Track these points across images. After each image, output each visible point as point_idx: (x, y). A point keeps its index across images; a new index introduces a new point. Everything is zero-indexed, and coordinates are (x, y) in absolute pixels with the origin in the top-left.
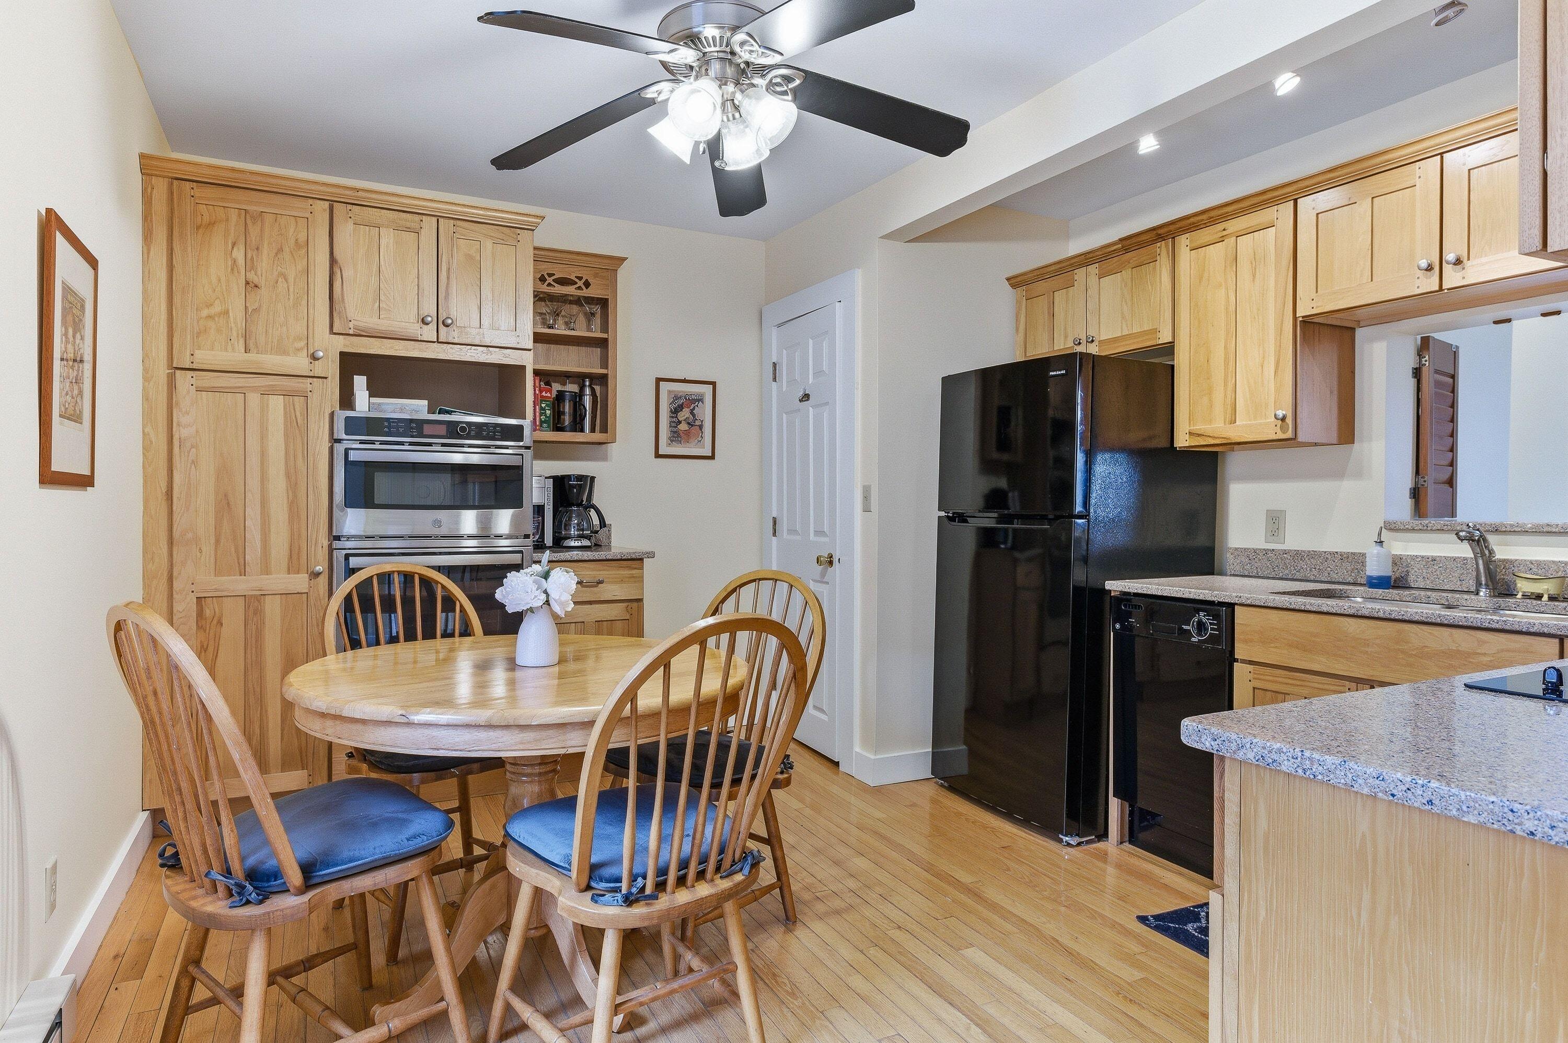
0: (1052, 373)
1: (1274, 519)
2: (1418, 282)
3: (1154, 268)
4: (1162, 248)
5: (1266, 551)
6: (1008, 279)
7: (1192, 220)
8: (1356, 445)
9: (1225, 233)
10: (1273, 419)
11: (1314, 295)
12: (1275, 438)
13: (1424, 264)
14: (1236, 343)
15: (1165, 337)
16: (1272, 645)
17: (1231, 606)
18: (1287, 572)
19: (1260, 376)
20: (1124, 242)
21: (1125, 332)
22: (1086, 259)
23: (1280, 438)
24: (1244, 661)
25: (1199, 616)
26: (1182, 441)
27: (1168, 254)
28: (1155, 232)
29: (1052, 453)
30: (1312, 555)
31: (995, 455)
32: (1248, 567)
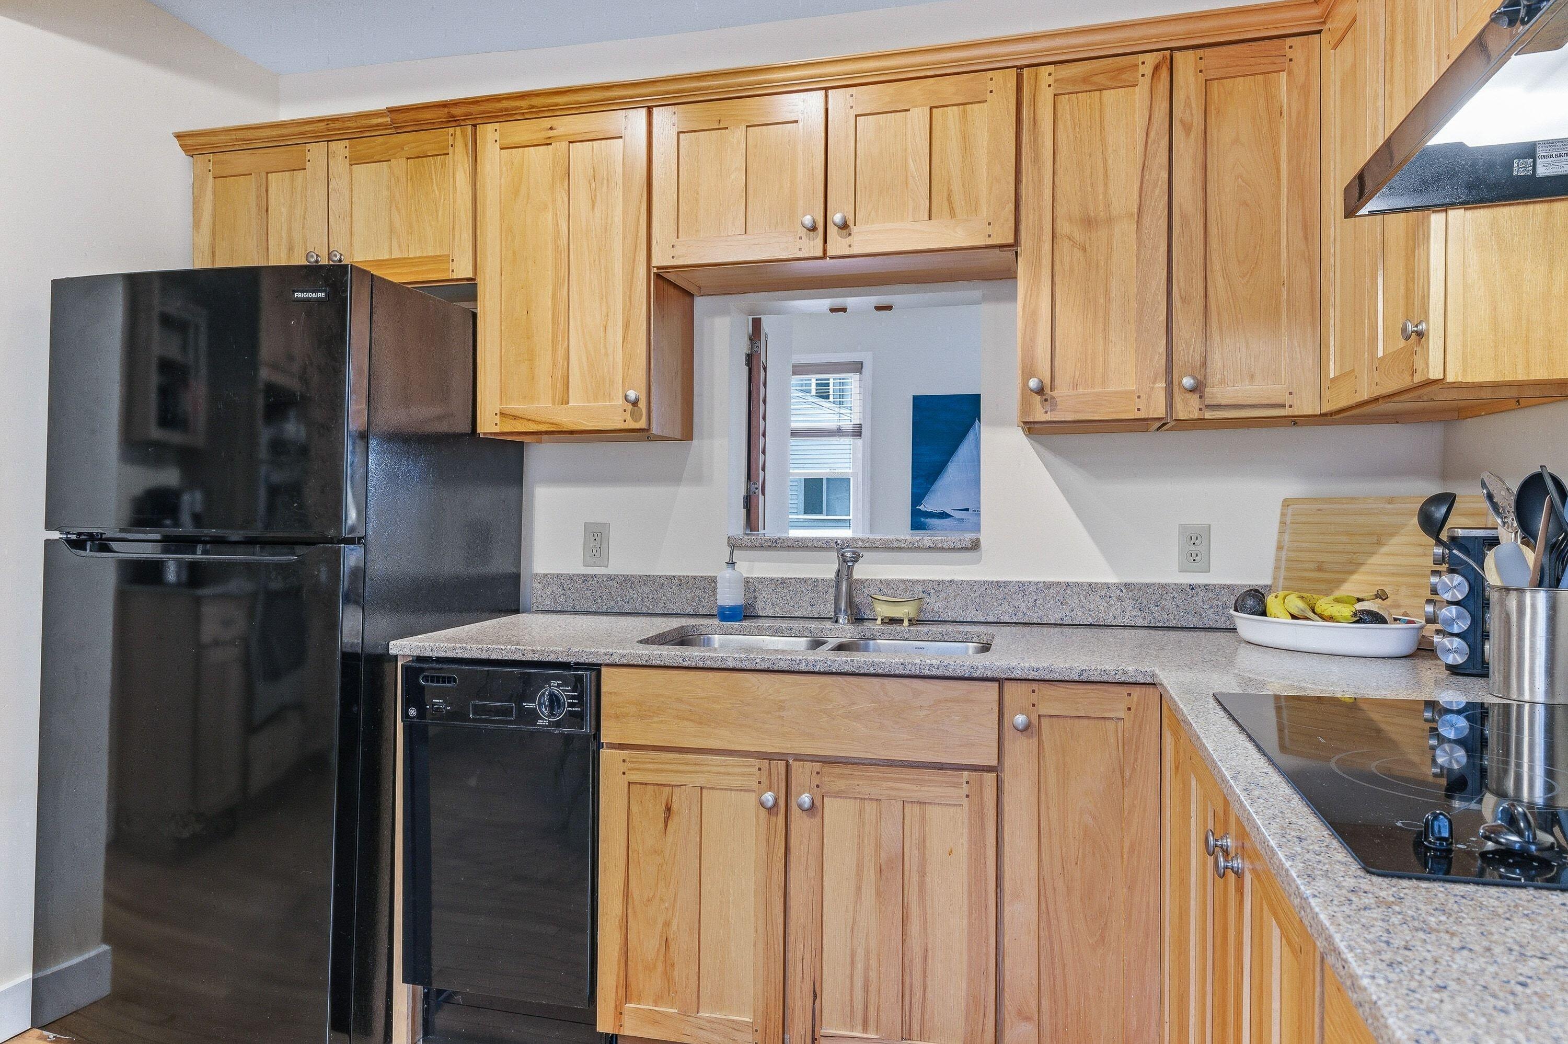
0: (298, 295)
1: (595, 534)
2: (800, 244)
3: (444, 165)
4: (458, 137)
5: (586, 578)
6: (179, 136)
7: (505, 104)
8: (695, 442)
9: (551, 133)
10: (620, 401)
11: (674, 240)
12: (623, 427)
13: (808, 220)
14: (569, 290)
15: (462, 270)
16: (656, 719)
17: (596, 668)
18: (612, 603)
19: (602, 341)
20: (394, 116)
21: (396, 254)
22: (328, 130)
23: (630, 427)
24: (612, 746)
25: (550, 687)
26: (488, 424)
27: (466, 146)
28: (447, 110)
29: (265, 435)
30: (645, 580)
31: (156, 433)
32: (562, 599)
